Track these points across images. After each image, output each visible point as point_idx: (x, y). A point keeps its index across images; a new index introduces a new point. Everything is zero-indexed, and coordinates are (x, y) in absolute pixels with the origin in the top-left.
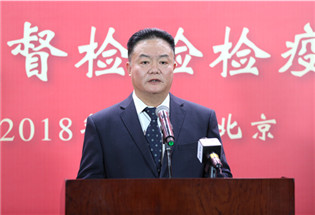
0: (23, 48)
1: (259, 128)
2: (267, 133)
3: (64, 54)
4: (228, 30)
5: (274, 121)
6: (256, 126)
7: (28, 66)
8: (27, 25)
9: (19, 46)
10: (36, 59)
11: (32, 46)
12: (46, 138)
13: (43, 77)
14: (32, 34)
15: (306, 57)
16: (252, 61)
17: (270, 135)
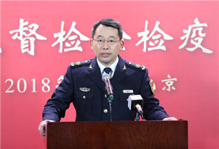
0: (19, 35)
1: (167, 83)
2: (171, 86)
3: (45, 39)
4: (147, 22)
5: (175, 79)
6: (165, 82)
7: (23, 46)
8: (22, 20)
9: (17, 34)
10: (27, 42)
11: (25, 34)
12: (34, 91)
13: (32, 53)
14: (24, 26)
15: (195, 39)
16: (162, 42)
17: (173, 88)
